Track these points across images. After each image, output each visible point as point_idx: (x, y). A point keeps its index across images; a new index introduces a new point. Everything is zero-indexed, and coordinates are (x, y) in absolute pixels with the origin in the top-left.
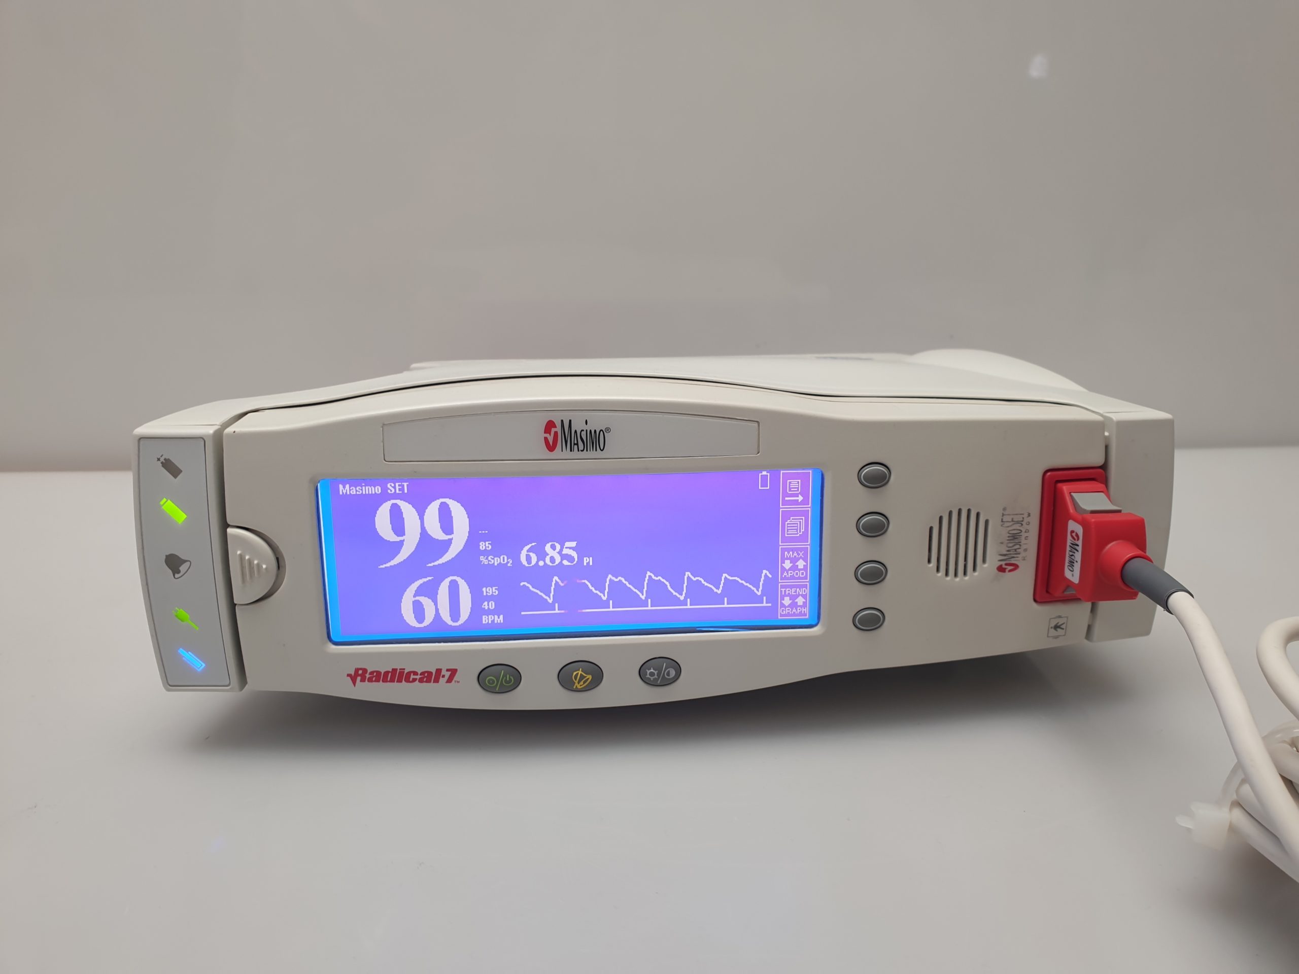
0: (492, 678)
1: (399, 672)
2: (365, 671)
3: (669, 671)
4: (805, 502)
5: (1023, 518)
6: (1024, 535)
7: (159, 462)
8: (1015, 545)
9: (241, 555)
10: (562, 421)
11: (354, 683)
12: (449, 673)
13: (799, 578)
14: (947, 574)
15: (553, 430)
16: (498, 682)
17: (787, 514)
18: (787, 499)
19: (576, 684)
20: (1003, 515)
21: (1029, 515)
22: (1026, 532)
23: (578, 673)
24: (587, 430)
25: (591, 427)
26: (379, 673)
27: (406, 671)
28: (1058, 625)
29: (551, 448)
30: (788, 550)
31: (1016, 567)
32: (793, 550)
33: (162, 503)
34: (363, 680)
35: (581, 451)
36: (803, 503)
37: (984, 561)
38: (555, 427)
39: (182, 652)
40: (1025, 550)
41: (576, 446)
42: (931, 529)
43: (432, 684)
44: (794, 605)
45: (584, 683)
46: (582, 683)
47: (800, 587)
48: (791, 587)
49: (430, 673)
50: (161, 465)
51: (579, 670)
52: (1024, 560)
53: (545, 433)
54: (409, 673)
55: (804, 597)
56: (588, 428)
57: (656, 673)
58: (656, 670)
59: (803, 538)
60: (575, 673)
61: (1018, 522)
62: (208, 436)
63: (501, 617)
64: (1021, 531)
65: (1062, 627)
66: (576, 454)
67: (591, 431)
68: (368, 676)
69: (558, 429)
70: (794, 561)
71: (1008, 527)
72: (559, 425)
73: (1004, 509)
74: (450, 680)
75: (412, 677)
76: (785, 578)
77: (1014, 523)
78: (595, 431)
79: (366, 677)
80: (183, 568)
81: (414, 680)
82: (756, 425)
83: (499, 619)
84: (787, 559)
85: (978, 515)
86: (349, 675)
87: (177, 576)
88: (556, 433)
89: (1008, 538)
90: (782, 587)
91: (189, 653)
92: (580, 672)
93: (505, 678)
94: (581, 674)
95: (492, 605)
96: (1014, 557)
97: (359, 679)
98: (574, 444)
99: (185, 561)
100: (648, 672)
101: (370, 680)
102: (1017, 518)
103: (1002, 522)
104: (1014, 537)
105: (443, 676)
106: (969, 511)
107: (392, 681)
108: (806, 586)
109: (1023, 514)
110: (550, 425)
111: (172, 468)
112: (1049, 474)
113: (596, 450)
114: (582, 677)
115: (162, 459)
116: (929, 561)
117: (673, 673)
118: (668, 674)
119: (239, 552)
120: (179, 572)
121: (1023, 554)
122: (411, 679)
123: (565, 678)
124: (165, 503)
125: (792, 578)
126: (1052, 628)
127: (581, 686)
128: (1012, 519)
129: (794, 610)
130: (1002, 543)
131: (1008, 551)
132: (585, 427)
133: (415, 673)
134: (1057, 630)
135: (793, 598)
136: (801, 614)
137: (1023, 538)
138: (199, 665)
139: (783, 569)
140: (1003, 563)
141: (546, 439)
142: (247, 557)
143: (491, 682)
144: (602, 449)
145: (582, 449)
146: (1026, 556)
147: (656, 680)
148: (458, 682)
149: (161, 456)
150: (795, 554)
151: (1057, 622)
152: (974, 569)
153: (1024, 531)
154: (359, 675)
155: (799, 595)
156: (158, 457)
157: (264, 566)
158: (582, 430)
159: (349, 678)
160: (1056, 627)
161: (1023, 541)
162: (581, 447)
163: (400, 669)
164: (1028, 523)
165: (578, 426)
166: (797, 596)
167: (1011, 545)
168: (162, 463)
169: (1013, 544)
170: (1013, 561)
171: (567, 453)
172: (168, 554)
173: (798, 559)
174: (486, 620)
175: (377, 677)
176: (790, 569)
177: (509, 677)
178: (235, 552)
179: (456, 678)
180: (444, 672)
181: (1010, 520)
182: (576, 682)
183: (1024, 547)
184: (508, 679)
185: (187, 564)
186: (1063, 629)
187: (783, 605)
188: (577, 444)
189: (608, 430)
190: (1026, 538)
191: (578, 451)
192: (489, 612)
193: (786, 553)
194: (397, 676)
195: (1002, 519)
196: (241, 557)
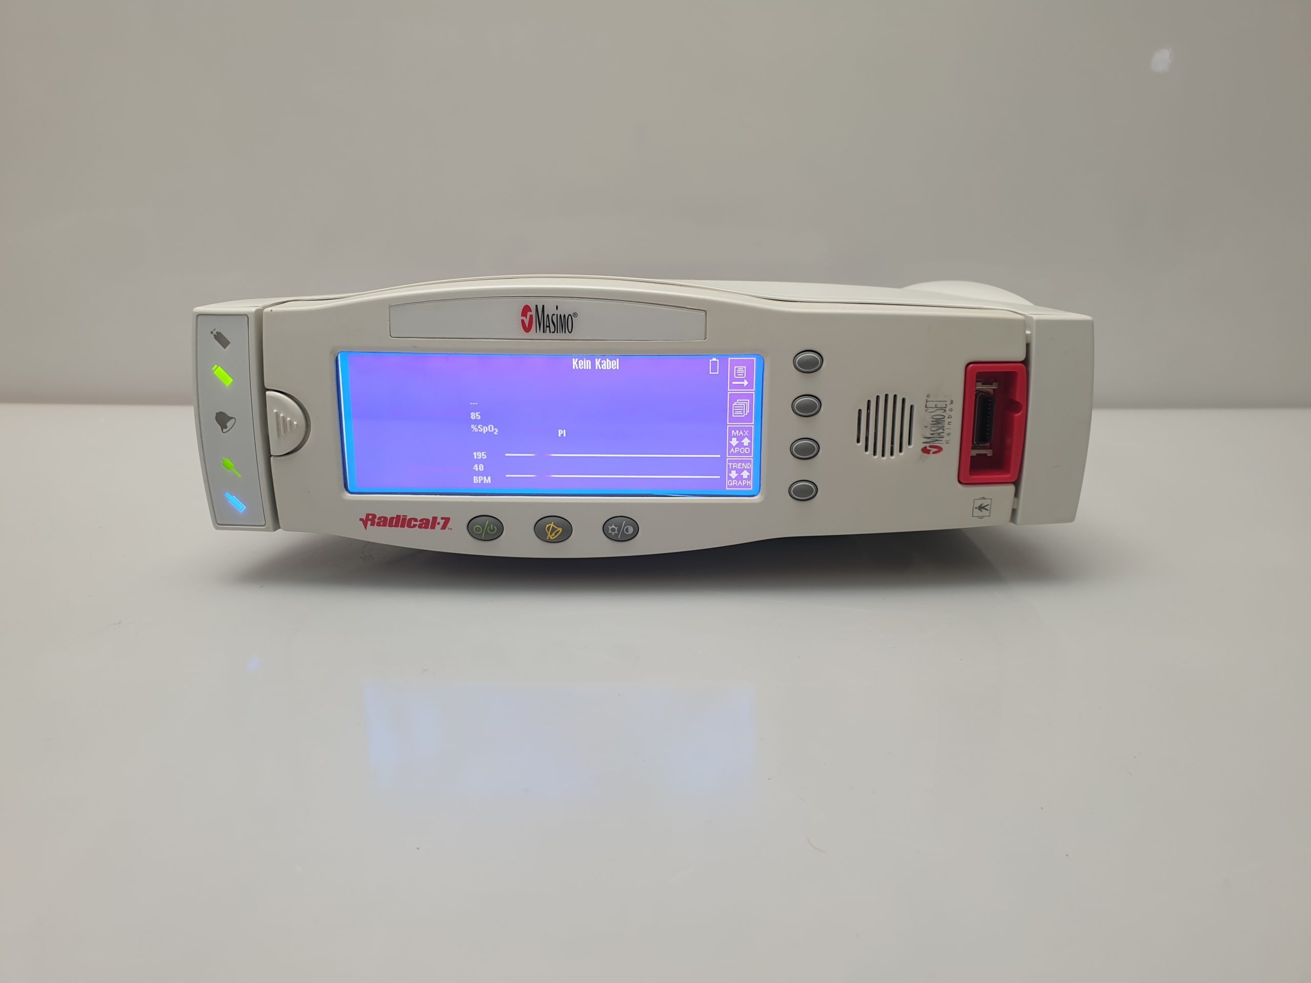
0: (479, 526)
1: (402, 518)
2: (374, 516)
3: (628, 528)
4: (750, 386)
5: (946, 405)
6: (947, 420)
7: (212, 335)
8: (938, 429)
9: (276, 413)
10: (537, 306)
11: (366, 527)
12: (443, 521)
13: (744, 454)
14: (875, 454)
15: (529, 314)
16: (483, 530)
17: (734, 398)
18: (734, 383)
19: (549, 535)
20: (927, 401)
21: (952, 402)
22: (949, 418)
23: (550, 526)
24: (557, 315)
25: (561, 312)
26: (385, 518)
27: (408, 518)
28: (983, 506)
29: (527, 329)
30: (735, 429)
31: (940, 449)
32: (739, 429)
33: (214, 369)
34: (372, 524)
35: (553, 332)
36: (747, 387)
37: (909, 443)
38: (531, 311)
39: (228, 495)
40: (949, 434)
41: (548, 329)
42: (860, 411)
43: (429, 530)
44: (739, 478)
45: (556, 534)
46: (553, 534)
47: (745, 462)
48: (738, 462)
49: (428, 520)
50: (214, 337)
51: (551, 523)
52: (947, 443)
53: (522, 316)
54: (410, 520)
55: (749, 471)
56: (558, 312)
57: (616, 528)
58: (616, 527)
59: (748, 418)
60: (547, 526)
61: (941, 409)
62: (250, 313)
63: (489, 478)
64: (945, 416)
65: (986, 508)
66: (548, 335)
67: (560, 315)
68: (376, 520)
69: (533, 313)
70: (740, 439)
71: (932, 412)
72: (533, 309)
73: (928, 396)
74: (444, 527)
75: (413, 523)
76: (733, 454)
77: (936, 409)
78: (564, 316)
79: (375, 521)
80: (229, 424)
81: (415, 526)
82: (703, 313)
83: (488, 480)
84: (734, 437)
85: (904, 400)
86: (361, 520)
87: (225, 430)
88: (531, 316)
89: (932, 423)
90: (730, 461)
91: (234, 496)
92: (552, 525)
93: (489, 527)
94: (553, 527)
95: (481, 468)
96: (937, 440)
97: (369, 523)
98: (547, 326)
99: (232, 418)
100: (610, 528)
101: (378, 524)
102: (940, 405)
103: (926, 407)
104: (938, 422)
105: (439, 524)
106: (895, 396)
107: (396, 526)
108: (750, 461)
109: (946, 401)
110: (526, 309)
111: (222, 340)
112: (971, 366)
113: (565, 332)
114: (554, 529)
115: (215, 333)
116: (858, 441)
117: (631, 530)
118: (627, 530)
119: (275, 411)
120: (226, 427)
121: (946, 438)
122: (412, 525)
123: (540, 530)
124: (216, 369)
125: (738, 454)
126: (976, 508)
127: (553, 537)
128: (936, 405)
129: (740, 483)
130: (926, 427)
131: (932, 434)
132: (556, 312)
133: (416, 520)
134: (981, 511)
135: (739, 471)
136: (745, 486)
137: (946, 423)
138: (241, 507)
139: (731, 446)
140: (928, 445)
141: (523, 321)
142: (282, 415)
143: (478, 529)
144: (570, 331)
145: (553, 331)
146: (949, 440)
147: (617, 535)
148: (451, 529)
149: (214, 330)
150: (741, 433)
151: (981, 503)
152: (901, 451)
153: (947, 416)
154: (369, 520)
155: (744, 469)
156: (212, 331)
157: (295, 423)
158: (554, 315)
159: (361, 522)
160: (981, 508)
161: (946, 426)
162: (552, 330)
163: (403, 516)
164: (951, 410)
165: (549, 311)
166: (742, 470)
167: (935, 429)
168: (215, 336)
169: (937, 428)
170: (936, 444)
171: (540, 335)
172: (217, 412)
173: (744, 438)
174: (476, 480)
175: (384, 522)
176: (737, 446)
177: (493, 527)
178: (272, 411)
179: (449, 526)
180: (439, 520)
181: (934, 406)
182: (549, 533)
183: (947, 431)
184: (492, 528)
185: (232, 421)
186: (987, 510)
187: (730, 478)
188: (549, 327)
189: (575, 314)
190: (949, 423)
191: (550, 332)
192: (479, 474)
193: (733, 431)
194: (400, 521)
195: (926, 405)
196: (277, 415)
